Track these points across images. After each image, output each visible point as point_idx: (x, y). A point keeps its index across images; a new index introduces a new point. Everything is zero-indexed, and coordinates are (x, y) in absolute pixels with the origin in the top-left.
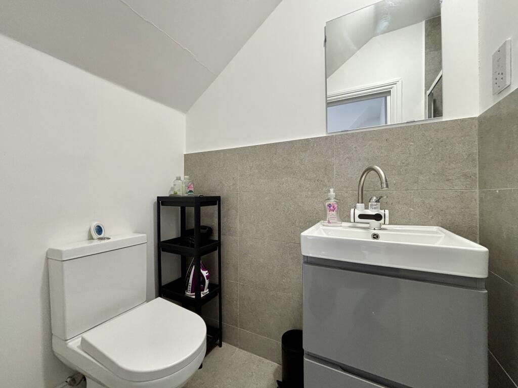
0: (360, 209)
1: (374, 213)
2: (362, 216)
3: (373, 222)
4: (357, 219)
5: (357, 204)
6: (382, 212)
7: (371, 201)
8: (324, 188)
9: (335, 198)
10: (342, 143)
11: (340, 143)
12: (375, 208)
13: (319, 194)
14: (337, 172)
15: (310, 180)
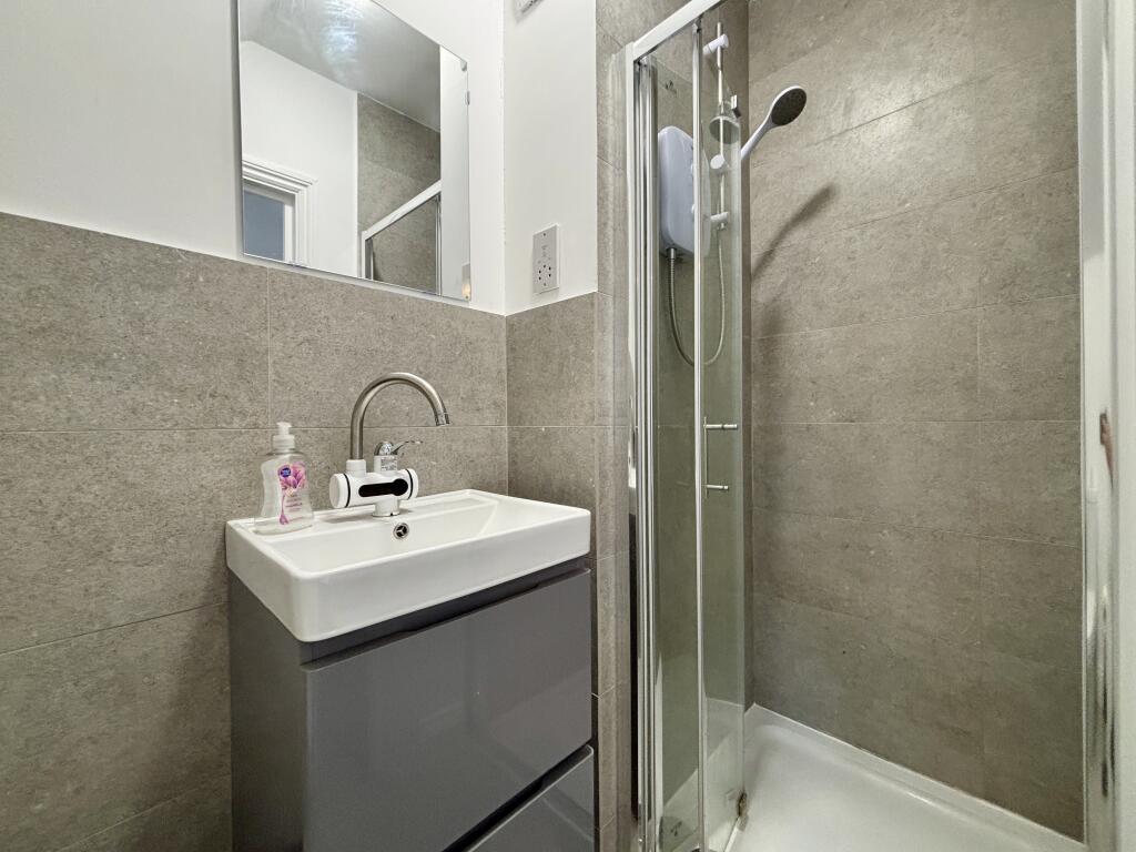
0: (358, 474)
1: (391, 480)
2: (367, 491)
3: (388, 500)
4: (356, 498)
5: (349, 461)
6: (403, 475)
7: (381, 452)
8: (236, 420)
9: (295, 451)
10: (293, 297)
11: (285, 295)
12: (392, 468)
13: (218, 437)
14: (277, 373)
15: (182, 391)
